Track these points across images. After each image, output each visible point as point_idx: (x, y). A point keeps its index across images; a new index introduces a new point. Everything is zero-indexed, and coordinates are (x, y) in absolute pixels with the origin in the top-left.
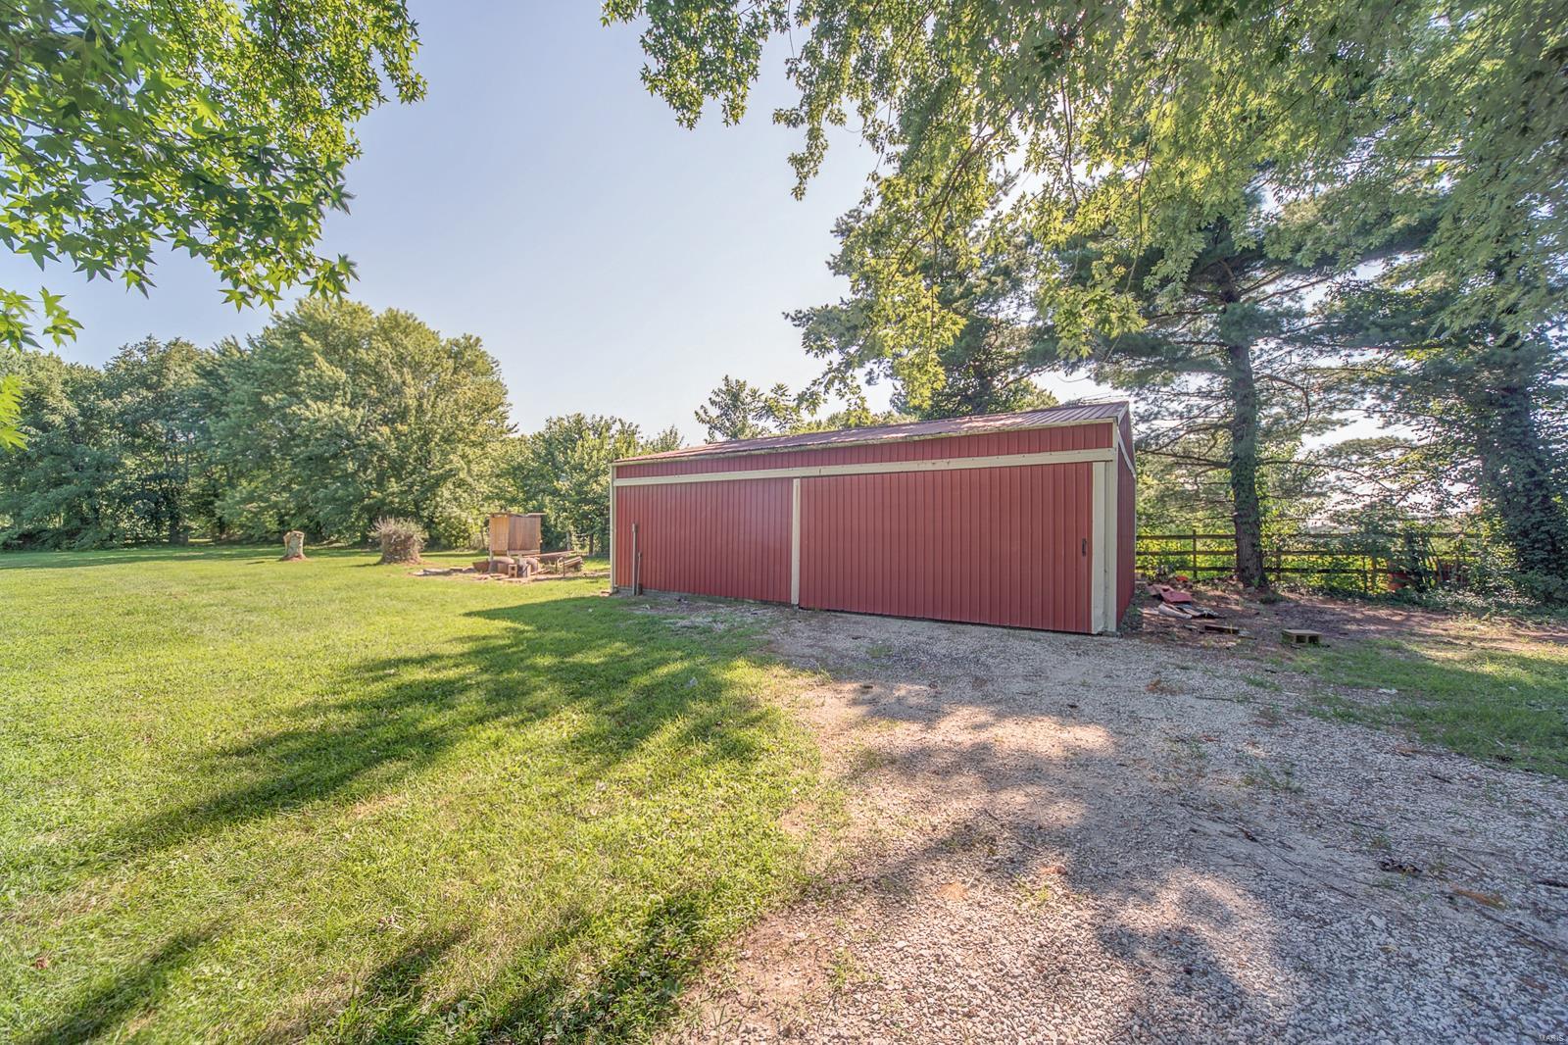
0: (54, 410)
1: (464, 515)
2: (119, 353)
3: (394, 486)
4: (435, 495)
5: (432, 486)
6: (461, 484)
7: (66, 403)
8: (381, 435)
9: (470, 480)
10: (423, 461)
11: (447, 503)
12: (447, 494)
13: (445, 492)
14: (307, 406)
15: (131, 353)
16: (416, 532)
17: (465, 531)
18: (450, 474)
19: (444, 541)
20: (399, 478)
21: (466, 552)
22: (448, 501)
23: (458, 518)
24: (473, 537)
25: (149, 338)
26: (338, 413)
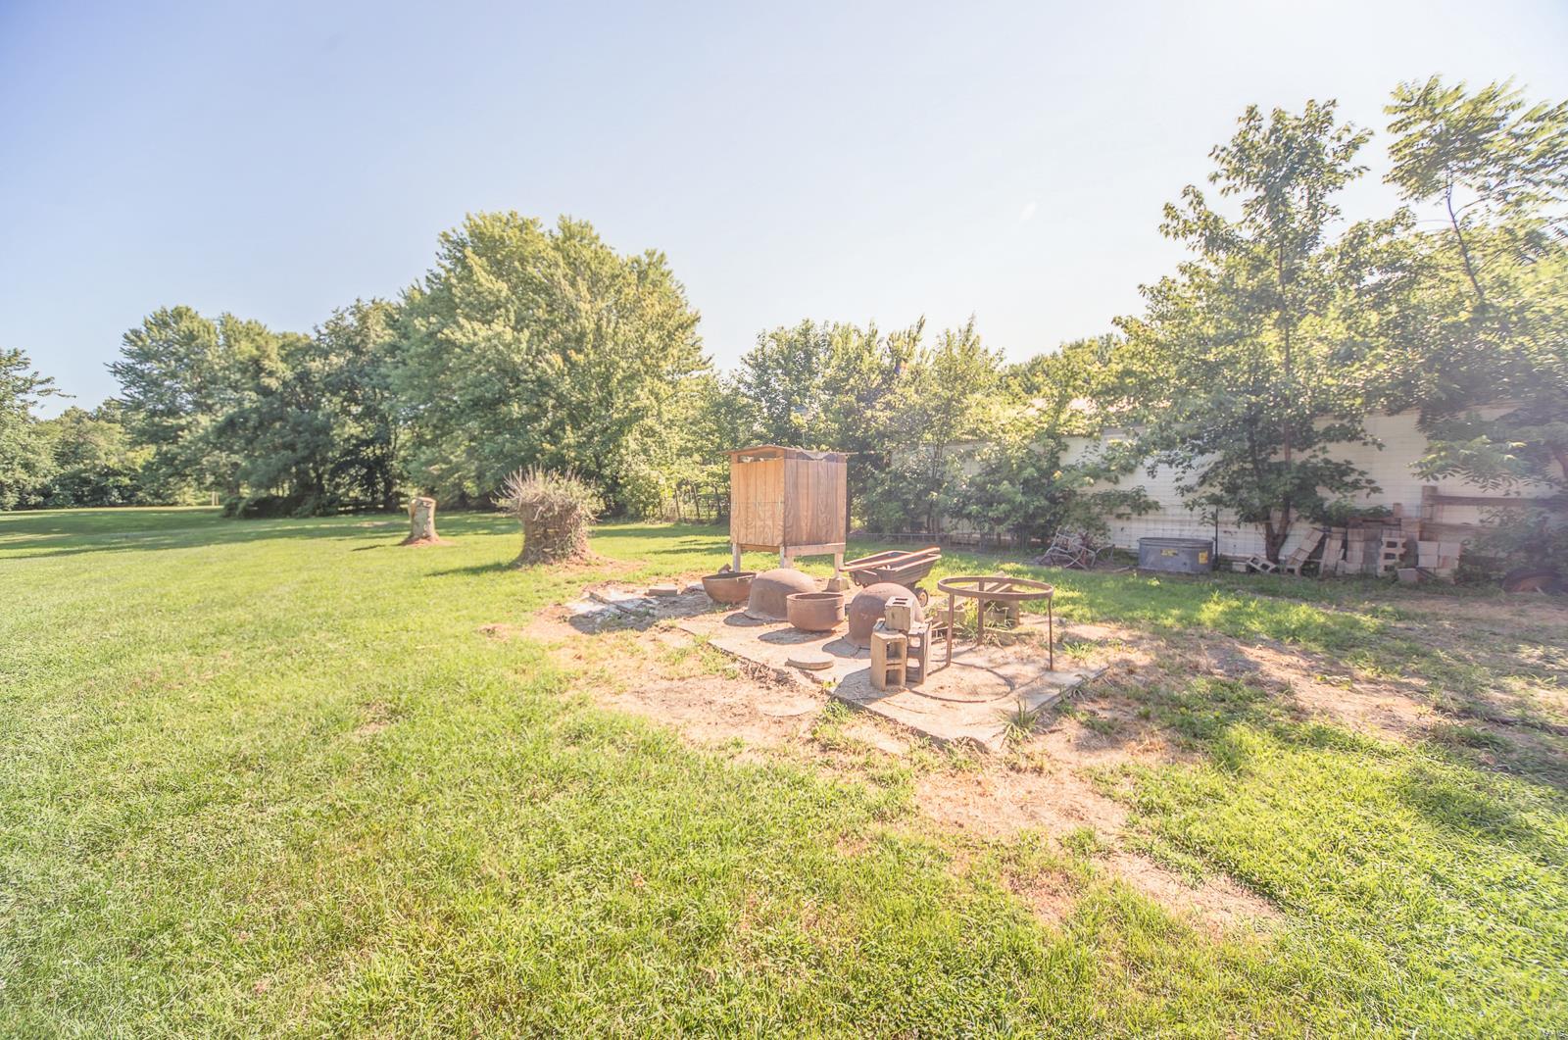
0: (271, 374)
1: (654, 474)
2: (332, 317)
3: (570, 437)
4: (619, 446)
5: (613, 436)
6: (650, 432)
7: (282, 366)
8: (552, 366)
9: (658, 428)
10: (606, 402)
11: (634, 461)
12: (633, 446)
13: (631, 441)
14: (461, 327)
15: (342, 318)
16: (585, 500)
17: (657, 495)
18: (638, 415)
19: (631, 510)
20: (576, 426)
21: (658, 525)
22: (635, 453)
23: (647, 479)
24: (665, 504)
25: (358, 300)
26: (498, 335)
